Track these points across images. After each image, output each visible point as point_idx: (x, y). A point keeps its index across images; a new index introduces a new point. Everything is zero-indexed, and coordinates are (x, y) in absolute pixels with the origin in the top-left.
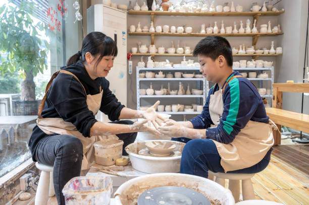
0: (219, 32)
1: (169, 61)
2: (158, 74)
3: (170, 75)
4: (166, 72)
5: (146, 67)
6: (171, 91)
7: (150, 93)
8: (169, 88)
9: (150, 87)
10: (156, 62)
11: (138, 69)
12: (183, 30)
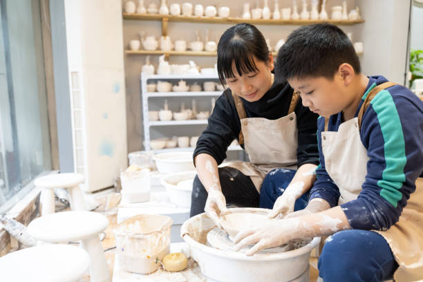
0: (272, 18)
1: (195, 63)
2: (178, 85)
3: (196, 87)
4: (190, 82)
5: (156, 73)
6: (198, 112)
7: (165, 117)
8: (194, 108)
9: (163, 108)
10: (173, 66)
11: (144, 79)
12: (215, 12)
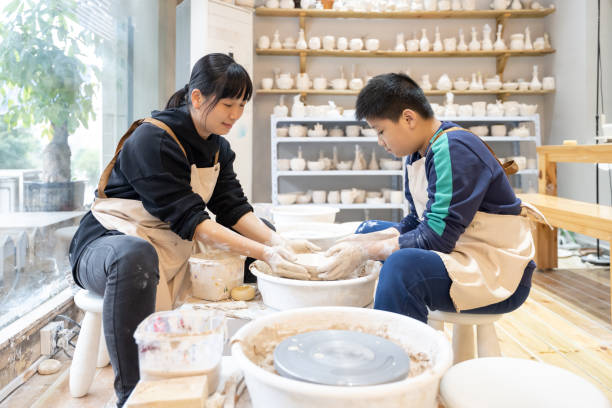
0: (432, 49)
1: (336, 104)
2: (313, 129)
3: (337, 131)
4: (328, 126)
5: (289, 115)
6: (339, 162)
7: (297, 166)
8: (335, 157)
9: (296, 156)
10: (309, 107)
11: (274, 120)
12: (362, 45)
